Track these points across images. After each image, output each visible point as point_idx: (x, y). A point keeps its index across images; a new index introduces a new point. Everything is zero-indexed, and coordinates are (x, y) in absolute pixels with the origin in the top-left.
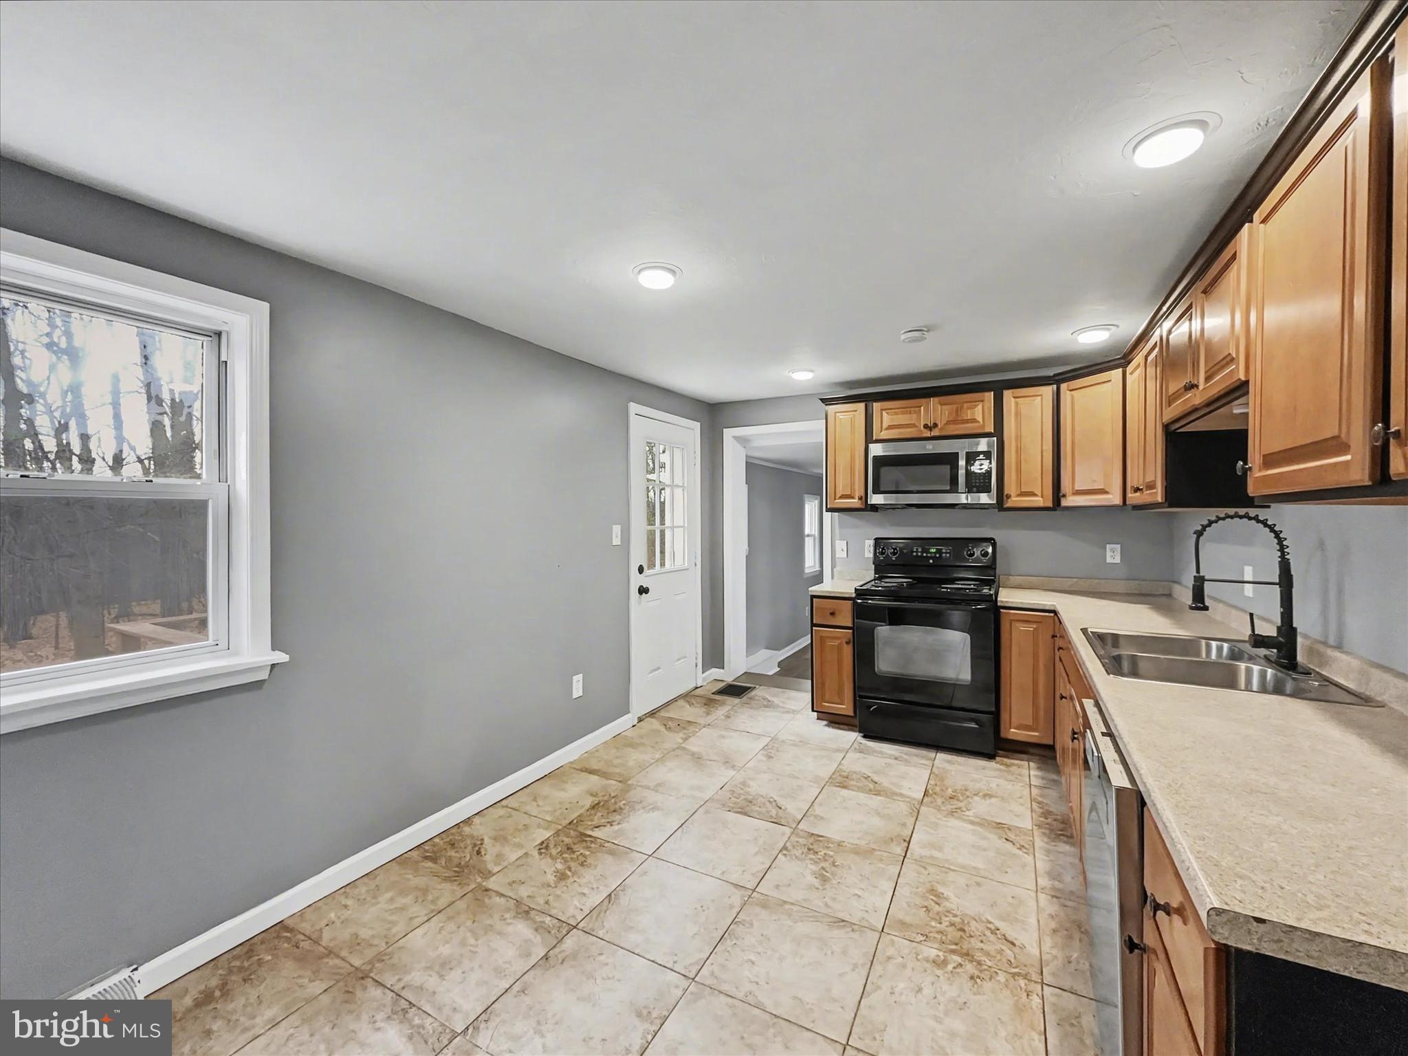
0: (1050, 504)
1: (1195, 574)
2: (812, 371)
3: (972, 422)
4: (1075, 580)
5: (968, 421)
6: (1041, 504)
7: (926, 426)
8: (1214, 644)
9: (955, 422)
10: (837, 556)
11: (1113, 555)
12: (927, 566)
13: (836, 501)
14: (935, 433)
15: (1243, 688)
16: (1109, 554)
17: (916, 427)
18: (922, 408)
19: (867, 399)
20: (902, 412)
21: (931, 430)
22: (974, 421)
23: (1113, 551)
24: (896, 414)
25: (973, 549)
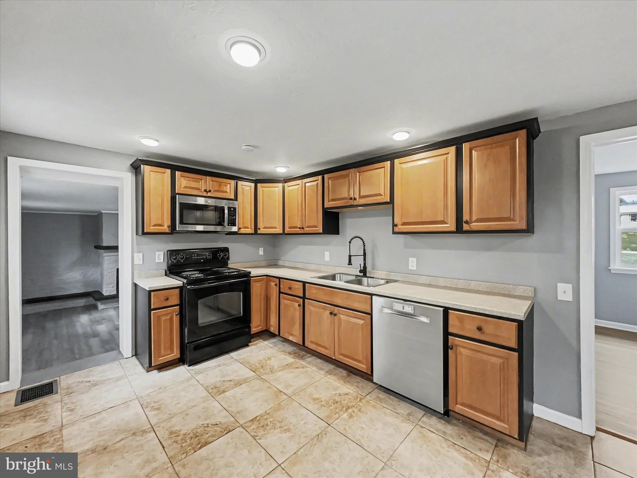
0: (253, 232)
1: (349, 254)
2: (158, 141)
3: (226, 193)
4: (251, 263)
5: (223, 192)
6: (250, 232)
7: (205, 191)
8: (339, 275)
9: (218, 191)
10: (135, 264)
11: (261, 252)
12: (200, 263)
13: (151, 228)
14: (209, 194)
15: (366, 285)
16: (260, 251)
17: (200, 190)
18: (203, 180)
19: (174, 169)
20: (193, 180)
21: (207, 193)
22: (226, 192)
23: (261, 250)
24: (190, 181)
25: (220, 253)
